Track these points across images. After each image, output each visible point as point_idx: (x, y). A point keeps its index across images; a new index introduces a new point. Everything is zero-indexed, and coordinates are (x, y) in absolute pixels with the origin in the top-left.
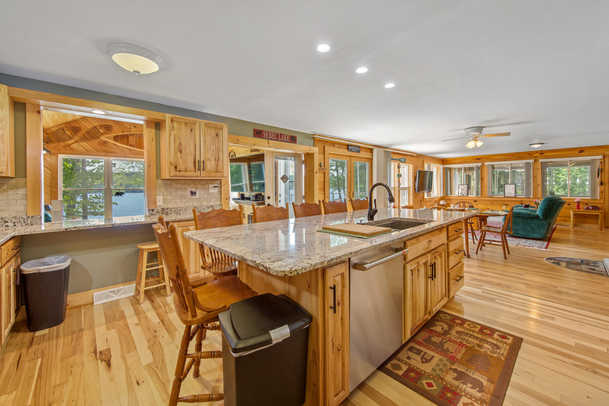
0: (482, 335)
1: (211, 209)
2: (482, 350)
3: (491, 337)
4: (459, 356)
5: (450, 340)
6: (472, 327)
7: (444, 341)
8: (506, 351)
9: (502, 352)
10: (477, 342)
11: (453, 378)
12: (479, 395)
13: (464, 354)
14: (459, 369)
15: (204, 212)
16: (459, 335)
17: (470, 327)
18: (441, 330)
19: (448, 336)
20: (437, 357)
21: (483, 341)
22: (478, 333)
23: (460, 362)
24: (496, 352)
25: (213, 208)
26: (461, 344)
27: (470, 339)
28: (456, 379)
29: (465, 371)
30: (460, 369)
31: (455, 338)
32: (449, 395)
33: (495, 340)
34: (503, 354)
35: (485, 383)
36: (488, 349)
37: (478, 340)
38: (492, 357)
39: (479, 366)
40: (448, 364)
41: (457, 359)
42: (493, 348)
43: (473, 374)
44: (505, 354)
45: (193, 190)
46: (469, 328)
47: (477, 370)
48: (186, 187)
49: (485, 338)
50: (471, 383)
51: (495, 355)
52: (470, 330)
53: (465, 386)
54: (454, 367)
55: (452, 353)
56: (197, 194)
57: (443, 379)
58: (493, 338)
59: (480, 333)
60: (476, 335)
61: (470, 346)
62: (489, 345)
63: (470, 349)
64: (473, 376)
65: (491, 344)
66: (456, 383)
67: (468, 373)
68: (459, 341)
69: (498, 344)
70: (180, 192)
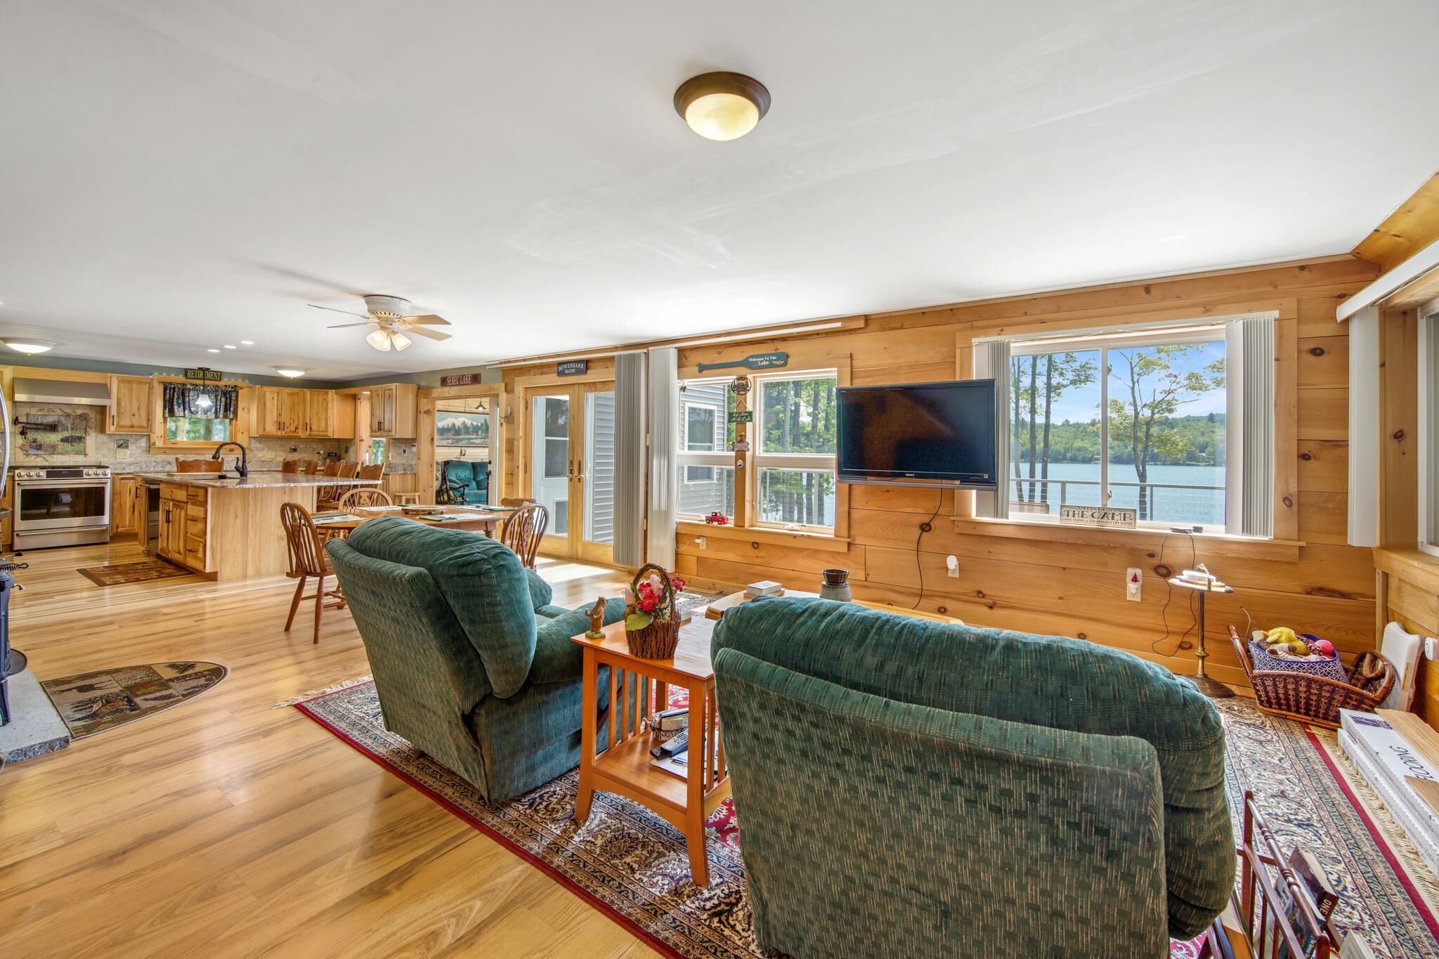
25: (411, 466)
45: (405, 449)
48: (402, 445)
56: (407, 452)
70: (399, 451)
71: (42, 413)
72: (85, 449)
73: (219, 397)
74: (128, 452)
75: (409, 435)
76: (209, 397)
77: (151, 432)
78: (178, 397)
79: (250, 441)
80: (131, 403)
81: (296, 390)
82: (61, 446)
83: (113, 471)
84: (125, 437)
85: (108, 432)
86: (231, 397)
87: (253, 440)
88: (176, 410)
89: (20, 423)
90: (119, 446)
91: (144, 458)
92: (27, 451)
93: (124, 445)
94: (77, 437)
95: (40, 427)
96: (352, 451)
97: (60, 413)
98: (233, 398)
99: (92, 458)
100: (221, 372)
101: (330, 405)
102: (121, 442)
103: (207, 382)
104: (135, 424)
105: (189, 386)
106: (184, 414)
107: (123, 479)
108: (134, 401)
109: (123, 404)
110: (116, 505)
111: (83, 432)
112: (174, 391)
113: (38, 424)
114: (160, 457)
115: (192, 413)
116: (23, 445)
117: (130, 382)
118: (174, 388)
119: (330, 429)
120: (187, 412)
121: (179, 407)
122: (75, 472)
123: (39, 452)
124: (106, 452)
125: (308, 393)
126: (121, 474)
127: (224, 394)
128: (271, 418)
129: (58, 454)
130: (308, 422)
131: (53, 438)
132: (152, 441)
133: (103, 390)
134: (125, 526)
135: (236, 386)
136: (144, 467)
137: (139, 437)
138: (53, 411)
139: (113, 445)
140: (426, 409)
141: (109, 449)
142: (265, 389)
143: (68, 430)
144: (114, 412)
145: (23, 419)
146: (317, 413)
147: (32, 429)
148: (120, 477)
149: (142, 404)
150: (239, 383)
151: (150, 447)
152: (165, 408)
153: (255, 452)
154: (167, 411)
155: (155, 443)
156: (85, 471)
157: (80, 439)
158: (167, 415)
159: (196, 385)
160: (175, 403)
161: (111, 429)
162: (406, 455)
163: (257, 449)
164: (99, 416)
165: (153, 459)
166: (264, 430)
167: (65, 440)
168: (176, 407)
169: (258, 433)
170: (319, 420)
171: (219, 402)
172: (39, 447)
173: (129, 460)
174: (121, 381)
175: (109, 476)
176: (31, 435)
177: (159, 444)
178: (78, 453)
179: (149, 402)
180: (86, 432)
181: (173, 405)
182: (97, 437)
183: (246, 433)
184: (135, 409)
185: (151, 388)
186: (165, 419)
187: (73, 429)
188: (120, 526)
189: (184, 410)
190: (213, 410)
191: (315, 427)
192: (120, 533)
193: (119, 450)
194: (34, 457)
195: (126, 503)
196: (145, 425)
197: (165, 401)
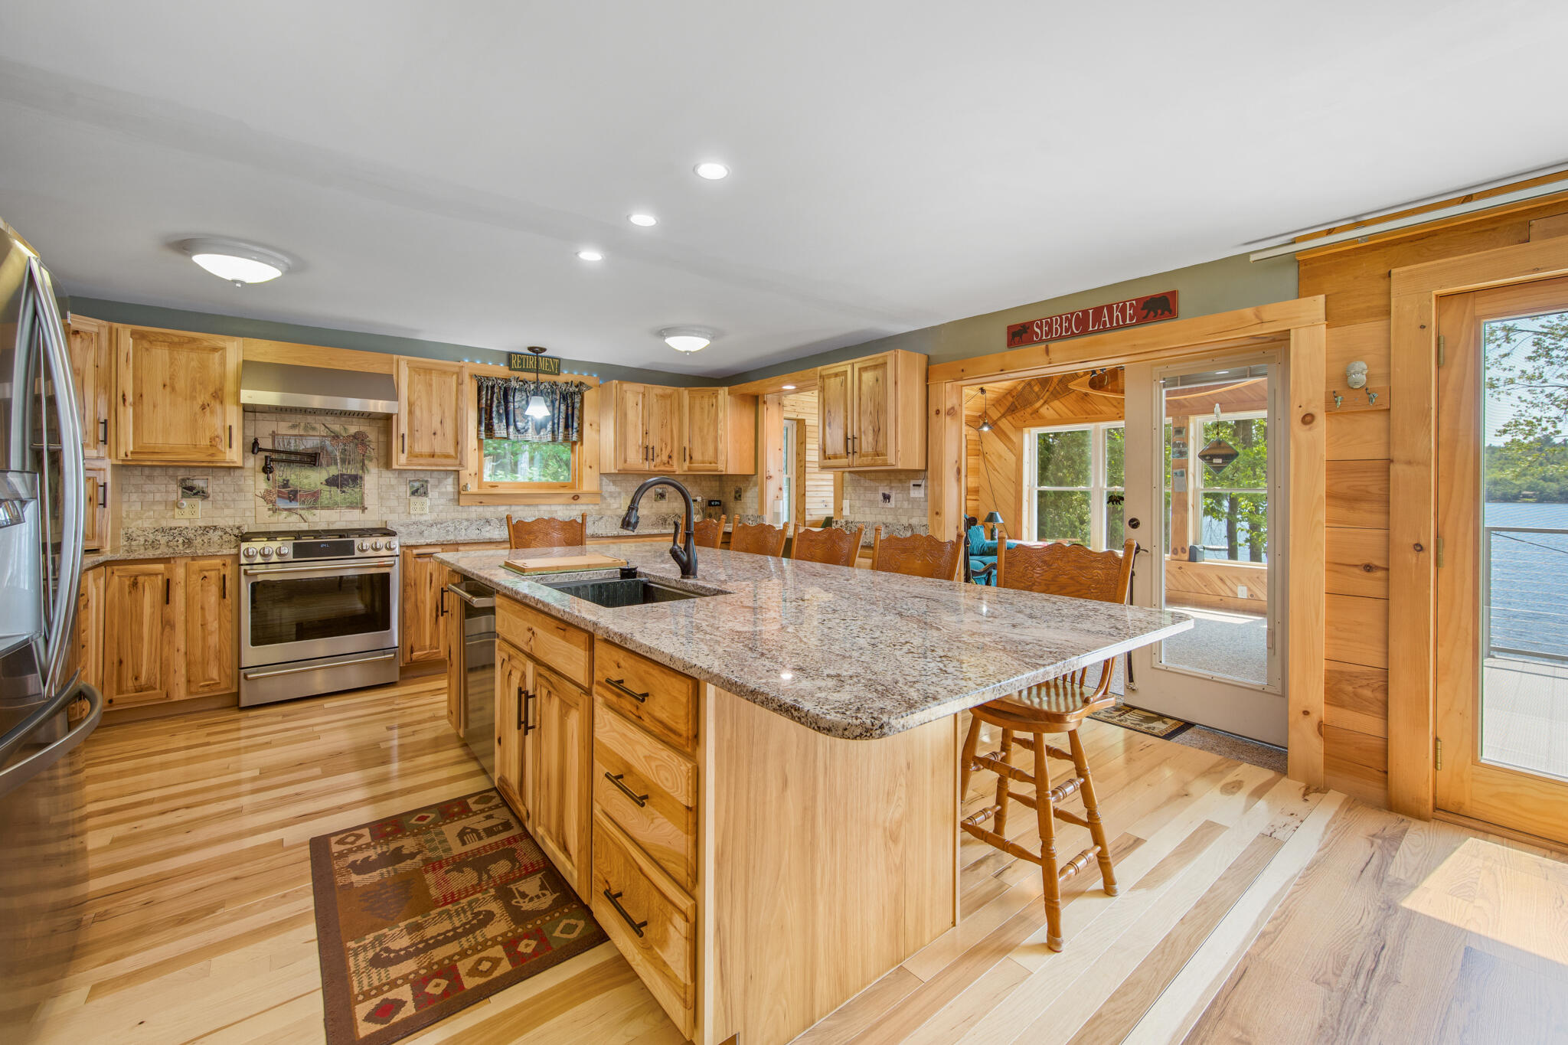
0: (436, 963)
1: (909, 534)
2: (402, 925)
3: (412, 976)
4: (430, 878)
5: (477, 888)
6: (480, 961)
7: (485, 877)
8: (352, 969)
9: (361, 957)
10: (431, 931)
11: (403, 846)
12: (351, 858)
13: (427, 888)
14: (409, 862)
15: (899, 536)
16: (480, 913)
17: (488, 959)
18: (521, 889)
19: (492, 891)
20: (457, 848)
21: (421, 946)
22: (450, 958)
23: (418, 873)
24: (373, 944)
25: (912, 530)
26: (453, 898)
27: (446, 926)
28: (399, 849)
29: (397, 866)
30: (406, 865)
31: (477, 900)
32: (388, 829)
33: (397, 979)
34: (356, 955)
35: (354, 878)
36: (393, 938)
37: (431, 938)
38: (372, 929)
39: (383, 891)
40: (429, 854)
41: (427, 872)
42: (387, 950)
43: (382, 874)
44: (351, 961)
45: (887, 492)
46: (484, 954)
47: (381, 884)
48: (877, 484)
49: (424, 959)
50: (375, 860)
51: (370, 937)
52: (475, 950)
53: (380, 852)
54: (419, 857)
55: (447, 872)
56: (892, 499)
57: (415, 835)
58: (405, 978)
59: (447, 962)
60: (451, 948)
61: (434, 913)
62: (401, 950)
63: (425, 905)
64: (378, 872)
65: (398, 959)
66: (393, 846)
67: (390, 868)
68: (462, 901)
69: (383, 971)
70: (870, 496)
71: (296, 432)
72: (362, 498)
73: (557, 403)
74: (427, 501)
75: (917, 464)
76: (546, 402)
77: (461, 464)
78: (499, 402)
79: (601, 480)
80: (430, 410)
81: (669, 390)
82: (328, 494)
83: (402, 541)
84: (422, 476)
85: (395, 466)
86: (573, 404)
87: (605, 480)
88: (496, 427)
89: (261, 450)
90: (414, 493)
91: (453, 513)
92: (274, 503)
93: (421, 490)
94: (350, 476)
95: (293, 458)
96: (750, 496)
97: (323, 431)
98: (577, 405)
99: (370, 518)
100: (560, 359)
101: (721, 415)
102: (417, 485)
103: (542, 377)
104: (438, 450)
105: (514, 384)
106: (508, 434)
107: (419, 556)
108: (436, 409)
109: (418, 412)
110: (409, 606)
111: (359, 465)
112: (493, 393)
113: (291, 453)
114: (476, 511)
115: (518, 431)
116: (268, 492)
117: (428, 371)
118: (493, 387)
119: (722, 458)
120: (511, 429)
121: (500, 421)
122: (340, 544)
123: (293, 505)
124: (394, 503)
125: (685, 393)
126: (416, 547)
127: (564, 397)
128: (635, 439)
129: (323, 508)
130: (686, 444)
131: (312, 478)
132: (462, 483)
133: (385, 386)
134: (423, 648)
135: (581, 383)
136: (451, 529)
137: (442, 475)
138: (314, 429)
139: (404, 490)
140: (949, 405)
141: (398, 498)
142: (626, 386)
143: (336, 464)
144: (404, 429)
145: (266, 443)
146: (701, 430)
147: (282, 461)
148: (415, 551)
149: (447, 414)
150: (584, 377)
151: (459, 493)
152: (480, 423)
153: (609, 499)
154: (483, 428)
155: (466, 486)
156: (358, 541)
157: (355, 480)
158: (483, 436)
159: (525, 382)
160: (494, 414)
161: (400, 460)
162: (892, 503)
163: (611, 495)
164: (382, 438)
165: (465, 516)
166: (625, 461)
167: (332, 482)
168: (495, 421)
169: (615, 467)
170: (704, 443)
171: (556, 411)
172: (293, 496)
173: (428, 517)
174: (415, 369)
175: (397, 551)
176: (281, 473)
177: (473, 488)
178: (352, 506)
179: (458, 409)
180: (363, 467)
181: (491, 418)
182: (380, 477)
183: (595, 467)
184: (436, 424)
185: (460, 383)
186: (480, 440)
187: (343, 461)
188: (416, 647)
189: (508, 425)
190: (549, 426)
191: (697, 456)
192: (416, 662)
193: (414, 499)
194: (285, 513)
195: (423, 602)
196: (452, 452)
197: (480, 410)
